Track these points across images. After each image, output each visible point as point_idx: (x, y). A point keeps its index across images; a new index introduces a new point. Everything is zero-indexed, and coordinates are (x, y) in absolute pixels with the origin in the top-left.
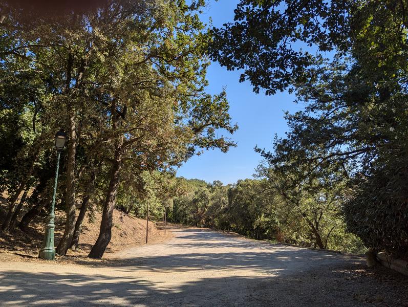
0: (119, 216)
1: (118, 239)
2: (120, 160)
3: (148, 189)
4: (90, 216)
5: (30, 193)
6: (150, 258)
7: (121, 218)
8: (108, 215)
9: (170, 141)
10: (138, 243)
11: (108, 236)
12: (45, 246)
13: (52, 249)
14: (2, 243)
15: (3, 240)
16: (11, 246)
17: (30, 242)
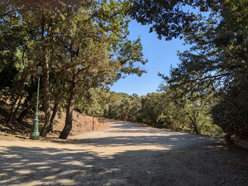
0: (76, 115)
1: (76, 128)
2: (76, 81)
3: (93, 99)
4: (59, 115)
5: (23, 101)
6: (95, 139)
7: (78, 116)
8: (70, 114)
9: (106, 70)
10: (88, 130)
11: (70, 126)
12: (33, 132)
13: (37, 133)
14: (8, 130)
15: (8, 128)
16: (13, 132)
17: (24, 129)
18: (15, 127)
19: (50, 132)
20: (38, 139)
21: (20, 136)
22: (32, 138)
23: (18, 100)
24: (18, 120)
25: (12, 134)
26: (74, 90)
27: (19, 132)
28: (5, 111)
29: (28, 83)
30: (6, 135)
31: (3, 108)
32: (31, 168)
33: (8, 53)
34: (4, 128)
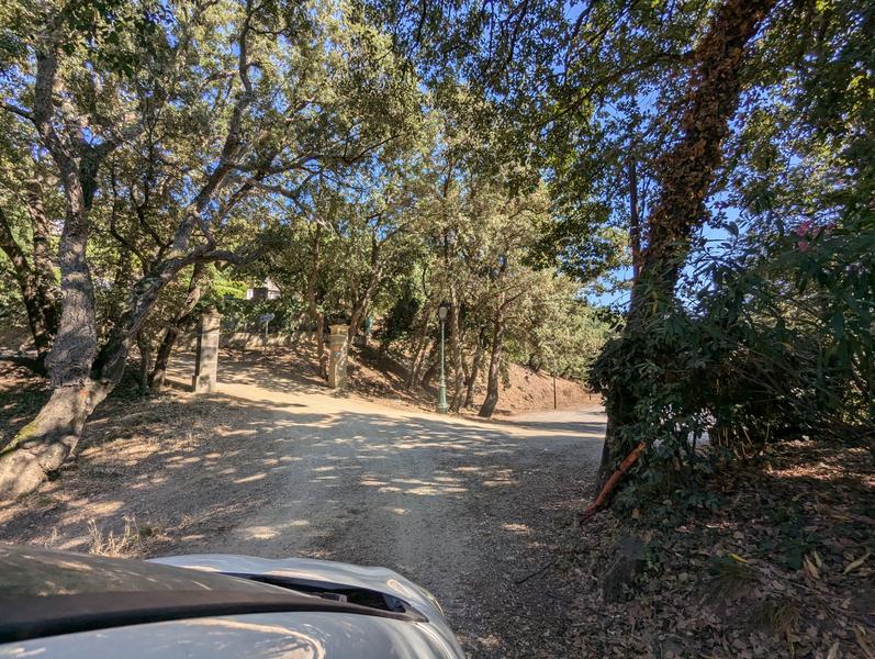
0: (524, 375)
5: (428, 352)
8: (494, 377)
10: (545, 409)
11: (495, 396)
12: (439, 402)
13: (445, 405)
14: (409, 399)
16: (417, 403)
17: (431, 400)
18: (418, 395)
19: (469, 407)
20: (446, 413)
21: (424, 408)
22: (439, 411)
24: (423, 384)
26: (498, 335)
28: (404, 369)
30: (408, 406)
31: (400, 363)
34: (404, 396)
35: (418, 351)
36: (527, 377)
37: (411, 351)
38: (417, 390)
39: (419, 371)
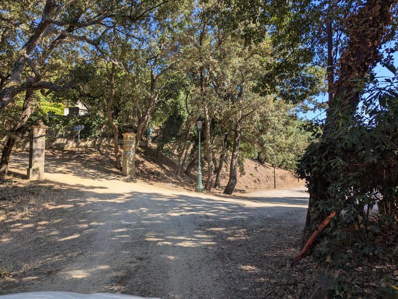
0: (254, 166)
1: (252, 184)
2: (239, 129)
11: (234, 181)
12: (197, 185)
13: (201, 186)
14: (177, 183)
15: (178, 181)
16: (182, 185)
17: (192, 183)
18: (183, 180)
19: (217, 187)
20: (202, 192)
21: (187, 188)
22: (197, 191)
23: (185, 150)
24: (186, 172)
25: (181, 186)
26: (237, 140)
27: (187, 185)
28: (174, 163)
29: (193, 132)
30: (176, 187)
31: (171, 159)
32: (192, 207)
33: (172, 102)
34: (174, 180)
35: (183, 150)
36: (256, 168)
37: (178, 151)
38: (182, 176)
39: (183, 164)
